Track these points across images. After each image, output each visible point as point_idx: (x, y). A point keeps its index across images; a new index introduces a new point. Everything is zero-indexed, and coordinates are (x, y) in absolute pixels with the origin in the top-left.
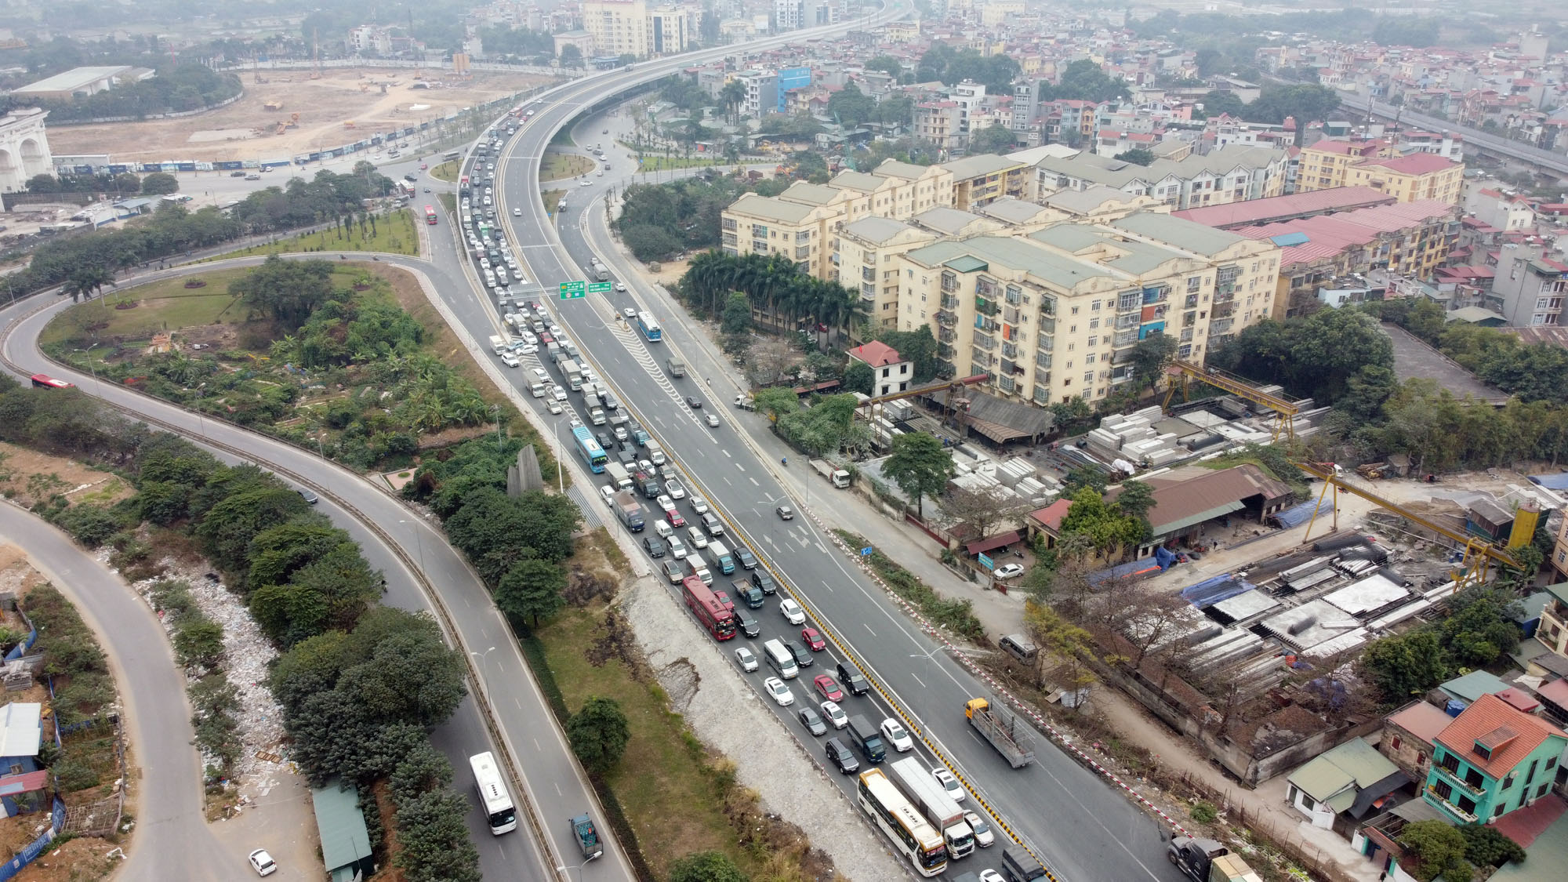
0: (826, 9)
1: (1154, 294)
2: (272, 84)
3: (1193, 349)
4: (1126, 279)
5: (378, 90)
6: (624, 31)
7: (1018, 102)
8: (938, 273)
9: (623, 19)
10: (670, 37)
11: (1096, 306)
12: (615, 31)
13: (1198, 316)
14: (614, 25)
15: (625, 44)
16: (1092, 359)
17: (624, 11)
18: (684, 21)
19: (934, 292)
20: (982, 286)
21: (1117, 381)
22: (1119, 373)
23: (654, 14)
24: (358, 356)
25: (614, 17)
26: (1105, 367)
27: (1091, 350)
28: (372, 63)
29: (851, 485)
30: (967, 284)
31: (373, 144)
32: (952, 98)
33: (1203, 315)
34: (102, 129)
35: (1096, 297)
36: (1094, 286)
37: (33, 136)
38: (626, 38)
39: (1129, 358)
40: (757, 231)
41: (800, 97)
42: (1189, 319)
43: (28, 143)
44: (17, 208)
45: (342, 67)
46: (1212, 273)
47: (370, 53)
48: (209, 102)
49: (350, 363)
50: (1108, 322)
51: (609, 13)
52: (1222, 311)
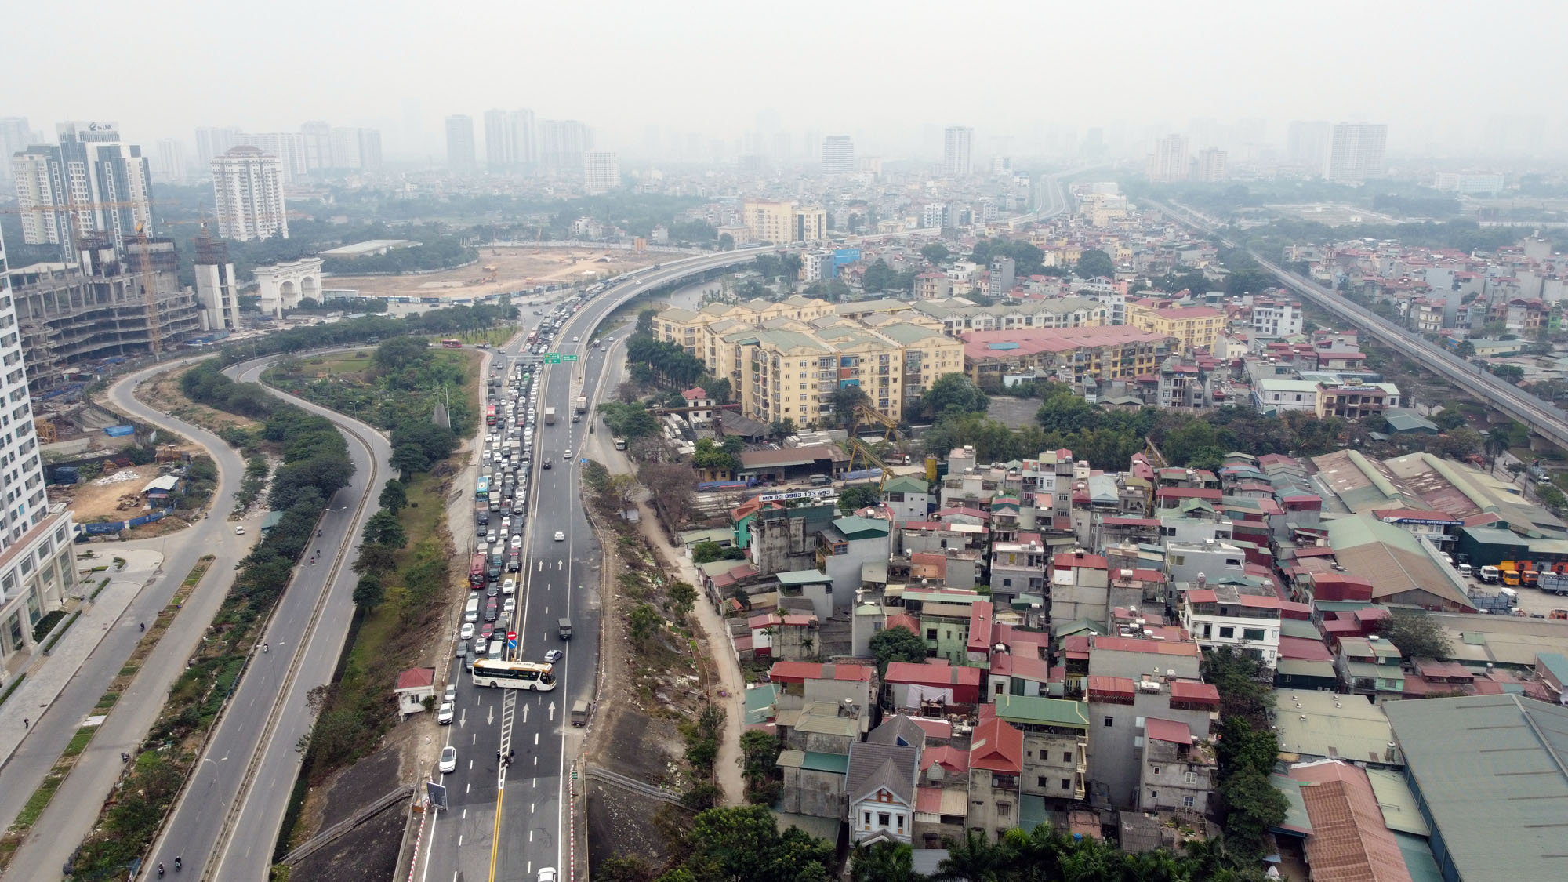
0: (969, 213)
1: (849, 362)
2: (502, 257)
3: (890, 402)
4: (830, 348)
5: (571, 261)
6: (773, 225)
7: (993, 275)
8: (732, 346)
9: (772, 215)
10: (810, 230)
11: (803, 364)
12: (766, 225)
13: (891, 381)
14: (766, 220)
15: (773, 235)
16: (805, 398)
17: (773, 210)
18: (824, 218)
19: (732, 358)
20: (755, 355)
21: (824, 413)
22: (823, 408)
23: (799, 212)
24: (419, 386)
25: (766, 214)
26: (816, 404)
27: (803, 392)
28: (583, 244)
29: (626, 448)
30: (746, 351)
31: (535, 293)
32: (949, 272)
33: (895, 380)
34: (372, 279)
35: (803, 358)
36: (803, 352)
37: (312, 276)
38: (773, 230)
39: (830, 399)
40: (668, 329)
41: (846, 270)
42: (884, 382)
43: (308, 280)
44: (289, 317)
45: (563, 247)
46: (899, 354)
47: (585, 237)
48: (446, 265)
49: (413, 389)
50: (814, 375)
51: (762, 211)
52: (911, 378)
